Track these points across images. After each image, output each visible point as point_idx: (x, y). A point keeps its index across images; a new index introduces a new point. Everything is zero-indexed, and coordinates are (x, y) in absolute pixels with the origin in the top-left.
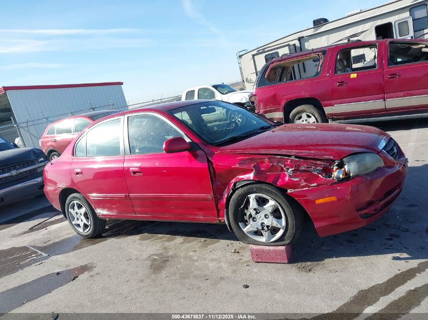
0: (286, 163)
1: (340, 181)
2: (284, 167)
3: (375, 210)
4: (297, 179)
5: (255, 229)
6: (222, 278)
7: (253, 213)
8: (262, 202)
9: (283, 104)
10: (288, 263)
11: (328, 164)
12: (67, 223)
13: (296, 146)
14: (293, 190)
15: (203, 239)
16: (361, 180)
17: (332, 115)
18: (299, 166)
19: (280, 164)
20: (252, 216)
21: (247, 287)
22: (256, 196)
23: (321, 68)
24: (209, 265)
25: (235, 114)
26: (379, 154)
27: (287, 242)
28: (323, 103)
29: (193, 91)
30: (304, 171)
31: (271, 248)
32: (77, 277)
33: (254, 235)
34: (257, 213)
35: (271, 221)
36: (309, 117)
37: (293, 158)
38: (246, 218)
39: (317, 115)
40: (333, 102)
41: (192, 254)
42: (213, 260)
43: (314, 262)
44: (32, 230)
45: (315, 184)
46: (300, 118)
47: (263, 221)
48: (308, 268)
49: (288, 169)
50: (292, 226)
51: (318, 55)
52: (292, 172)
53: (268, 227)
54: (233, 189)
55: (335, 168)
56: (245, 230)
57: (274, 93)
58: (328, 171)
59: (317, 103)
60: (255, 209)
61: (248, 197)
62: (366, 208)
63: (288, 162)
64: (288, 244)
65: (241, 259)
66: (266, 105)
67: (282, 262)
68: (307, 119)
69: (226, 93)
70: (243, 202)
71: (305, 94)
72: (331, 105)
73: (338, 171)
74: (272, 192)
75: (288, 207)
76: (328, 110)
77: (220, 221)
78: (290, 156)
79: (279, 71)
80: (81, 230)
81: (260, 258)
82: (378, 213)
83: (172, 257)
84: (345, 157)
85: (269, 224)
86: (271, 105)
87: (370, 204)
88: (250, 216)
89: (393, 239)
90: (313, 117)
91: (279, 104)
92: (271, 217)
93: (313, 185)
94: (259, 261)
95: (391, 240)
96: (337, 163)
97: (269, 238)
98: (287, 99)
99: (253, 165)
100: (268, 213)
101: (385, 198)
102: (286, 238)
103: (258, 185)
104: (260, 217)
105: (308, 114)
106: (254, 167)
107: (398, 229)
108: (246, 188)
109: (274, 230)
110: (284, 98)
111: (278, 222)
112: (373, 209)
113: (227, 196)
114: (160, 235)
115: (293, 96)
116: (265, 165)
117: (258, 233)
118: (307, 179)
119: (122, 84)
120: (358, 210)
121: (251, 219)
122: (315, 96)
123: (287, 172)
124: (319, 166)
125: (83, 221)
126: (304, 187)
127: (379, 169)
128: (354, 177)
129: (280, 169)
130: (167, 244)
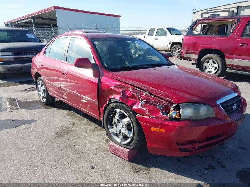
0: (142, 95)
1: (172, 119)
2: (140, 97)
3: (193, 148)
4: (145, 109)
5: (116, 132)
6: (85, 157)
7: (117, 122)
8: (122, 116)
9: (199, 50)
10: (129, 161)
11: (169, 104)
12: (36, 92)
13: (156, 85)
14: (140, 116)
15: (97, 126)
16: (187, 124)
17: (230, 65)
18: (149, 100)
19: (138, 95)
20: (116, 123)
21: (93, 168)
22: (120, 111)
23: (232, 31)
24: (86, 144)
25: (176, 49)
26: (214, 107)
27: (131, 147)
28: (226, 55)
29: (154, 29)
30: (152, 104)
31: (121, 148)
32: (19, 126)
33: (114, 135)
34: (119, 122)
35: (125, 131)
36: (214, 63)
37: (147, 93)
38: (113, 123)
39: (219, 63)
40: (233, 56)
41: (83, 133)
42: (90, 142)
43: (144, 167)
44: (26, 90)
45: (154, 116)
46: (208, 62)
47: (120, 129)
48: (137, 170)
49: (142, 100)
50: (136, 138)
51: (234, 21)
52: (144, 102)
53: (123, 133)
54: (109, 102)
55: (172, 109)
56: (110, 130)
57: (195, 41)
58: (167, 110)
59: (222, 55)
60: (118, 120)
61: (115, 111)
62: (186, 145)
63: (144, 95)
64: (132, 149)
65: (106, 147)
66: (188, 49)
67: (125, 159)
68: (213, 64)
69: (174, 35)
70: (112, 112)
71: (215, 47)
72: (232, 58)
73: (173, 111)
74: (129, 112)
75: (136, 125)
76: (228, 61)
77: (100, 119)
78: (146, 91)
79: (207, 27)
80: (41, 98)
81: (114, 152)
82: (195, 150)
83: (72, 131)
84: (182, 103)
85: (124, 132)
86: (191, 49)
87: (191, 142)
88: (115, 123)
89: (209, 169)
90: (217, 63)
91: (197, 50)
92: (125, 128)
93: (152, 116)
94: (113, 153)
95: (207, 169)
96: (174, 106)
97: (122, 141)
98: (203, 47)
99: (122, 90)
100: (124, 125)
101: (206, 141)
102: (131, 145)
103: (122, 105)
104: (120, 126)
105: (214, 60)
106: (122, 91)
107: (219, 163)
108: (115, 104)
109: (126, 137)
110: (201, 46)
111: (128, 133)
112: (192, 146)
113: (105, 106)
114: (78, 115)
115: (207, 46)
116: (129, 92)
117: (117, 135)
118: (151, 110)
119: (120, 17)
120: (178, 144)
121: (115, 125)
122: (222, 49)
123: (141, 101)
124: (162, 104)
125: (42, 94)
126: (147, 115)
127: (209, 118)
128: (183, 120)
129: (137, 98)
130: (77, 122)
